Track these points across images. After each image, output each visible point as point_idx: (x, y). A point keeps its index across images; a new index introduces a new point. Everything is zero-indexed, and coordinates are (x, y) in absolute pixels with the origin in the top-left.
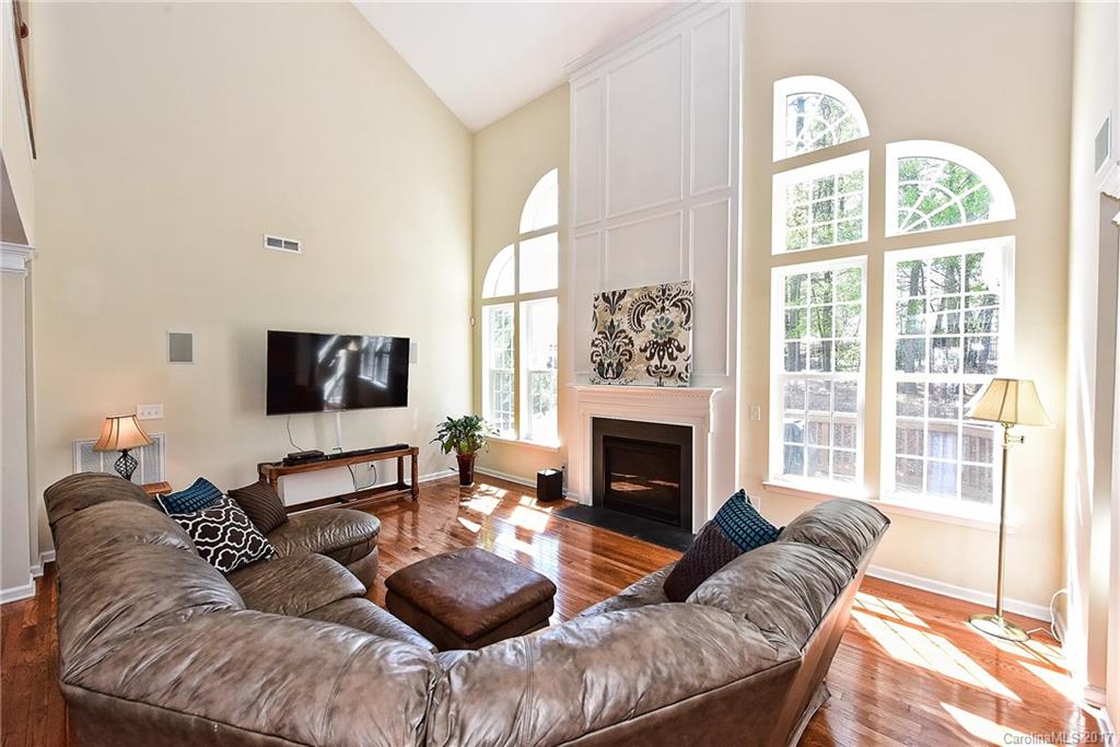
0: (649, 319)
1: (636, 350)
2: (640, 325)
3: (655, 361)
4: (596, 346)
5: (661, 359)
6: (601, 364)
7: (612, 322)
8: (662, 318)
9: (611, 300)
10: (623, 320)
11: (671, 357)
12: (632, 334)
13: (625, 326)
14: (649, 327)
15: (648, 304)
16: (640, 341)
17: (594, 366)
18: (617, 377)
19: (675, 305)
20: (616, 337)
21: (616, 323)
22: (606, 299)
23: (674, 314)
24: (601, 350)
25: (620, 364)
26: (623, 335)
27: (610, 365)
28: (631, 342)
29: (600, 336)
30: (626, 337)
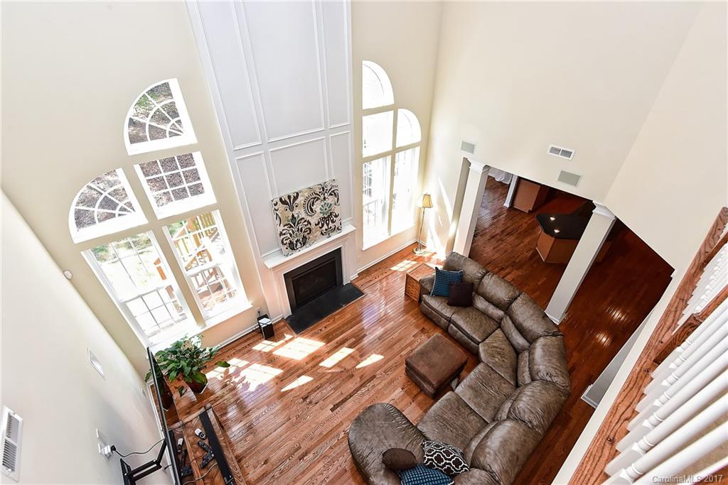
0: (317, 207)
1: (313, 226)
2: (312, 212)
3: (325, 227)
4: (285, 234)
5: (328, 225)
6: (291, 243)
7: (293, 215)
8: (325, 204)
9: (289, 202)
10: (300, 212)
11: (333, 222)
12: (308, 218)
13: (303, 215)
14: (318, 210)
15: (315, 198)
16: (314, 220)
17: (286, 246)
18: (304, 244)
19: (331, 194)
20: (298, 224)
21: (296, 216)
22: (284, 202)
23: (331, 200)
24: (289, 236)
25: (304, 238)
26: (303, 221)
27: (297, 241)
28: (309, 223)
29: (286, 227)
30: (305, 221)
